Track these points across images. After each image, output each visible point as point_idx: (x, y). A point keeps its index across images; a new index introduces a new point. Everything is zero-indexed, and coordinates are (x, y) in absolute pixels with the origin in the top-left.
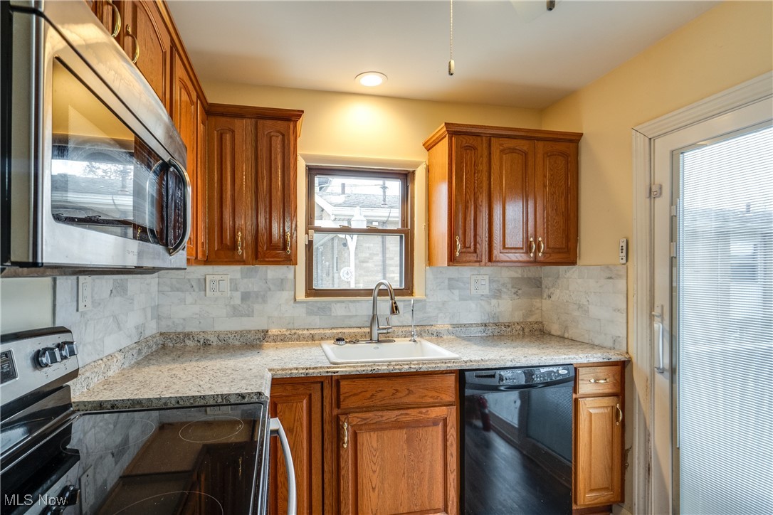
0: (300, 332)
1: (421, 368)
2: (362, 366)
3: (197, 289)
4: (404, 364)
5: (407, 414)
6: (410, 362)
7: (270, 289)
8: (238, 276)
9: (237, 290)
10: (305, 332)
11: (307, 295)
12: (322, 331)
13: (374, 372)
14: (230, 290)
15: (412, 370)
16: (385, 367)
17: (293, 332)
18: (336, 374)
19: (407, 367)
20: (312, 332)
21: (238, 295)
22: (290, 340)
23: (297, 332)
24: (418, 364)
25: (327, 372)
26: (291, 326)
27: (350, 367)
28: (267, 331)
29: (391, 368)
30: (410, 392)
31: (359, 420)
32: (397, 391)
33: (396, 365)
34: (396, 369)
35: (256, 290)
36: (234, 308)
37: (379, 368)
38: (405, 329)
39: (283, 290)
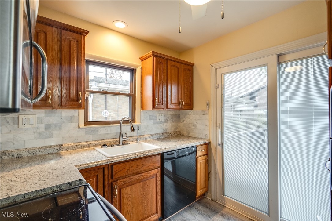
0: (82, 144)
1: (148, 154)
2: (123, 157)
3: (11, 124)
4: (141, 153)
5: (142, 175)
6: (143, 152)
7: (64, 122)
8: (43, 115)
9: (42, 123)
10: (85, 143)
11: (85, 124)
12: (93, 142)
13: (129, 159)
14: (37, 124)
15: (145, 156)
16: (134, 156)
17: (78, 144)
18: (112, 162)
19: (142, 154)
20: (89, 143)
21: (43, 126)
22: (76, 148)
23: (80, 144)
24: (147, 153)
25: (108, 162)
26: (76, 141)
27: (118, 158)
28: (62, 145)
29: (136, 156)
30: (143, 165)
31: (122, 182)
32: (138, 166)
33: (138, 154)
34: (138, 156)
35: (55, 123)
36: (40, 133)
37: (131, 157)
38: (132, 138)
39: (72, 122)
